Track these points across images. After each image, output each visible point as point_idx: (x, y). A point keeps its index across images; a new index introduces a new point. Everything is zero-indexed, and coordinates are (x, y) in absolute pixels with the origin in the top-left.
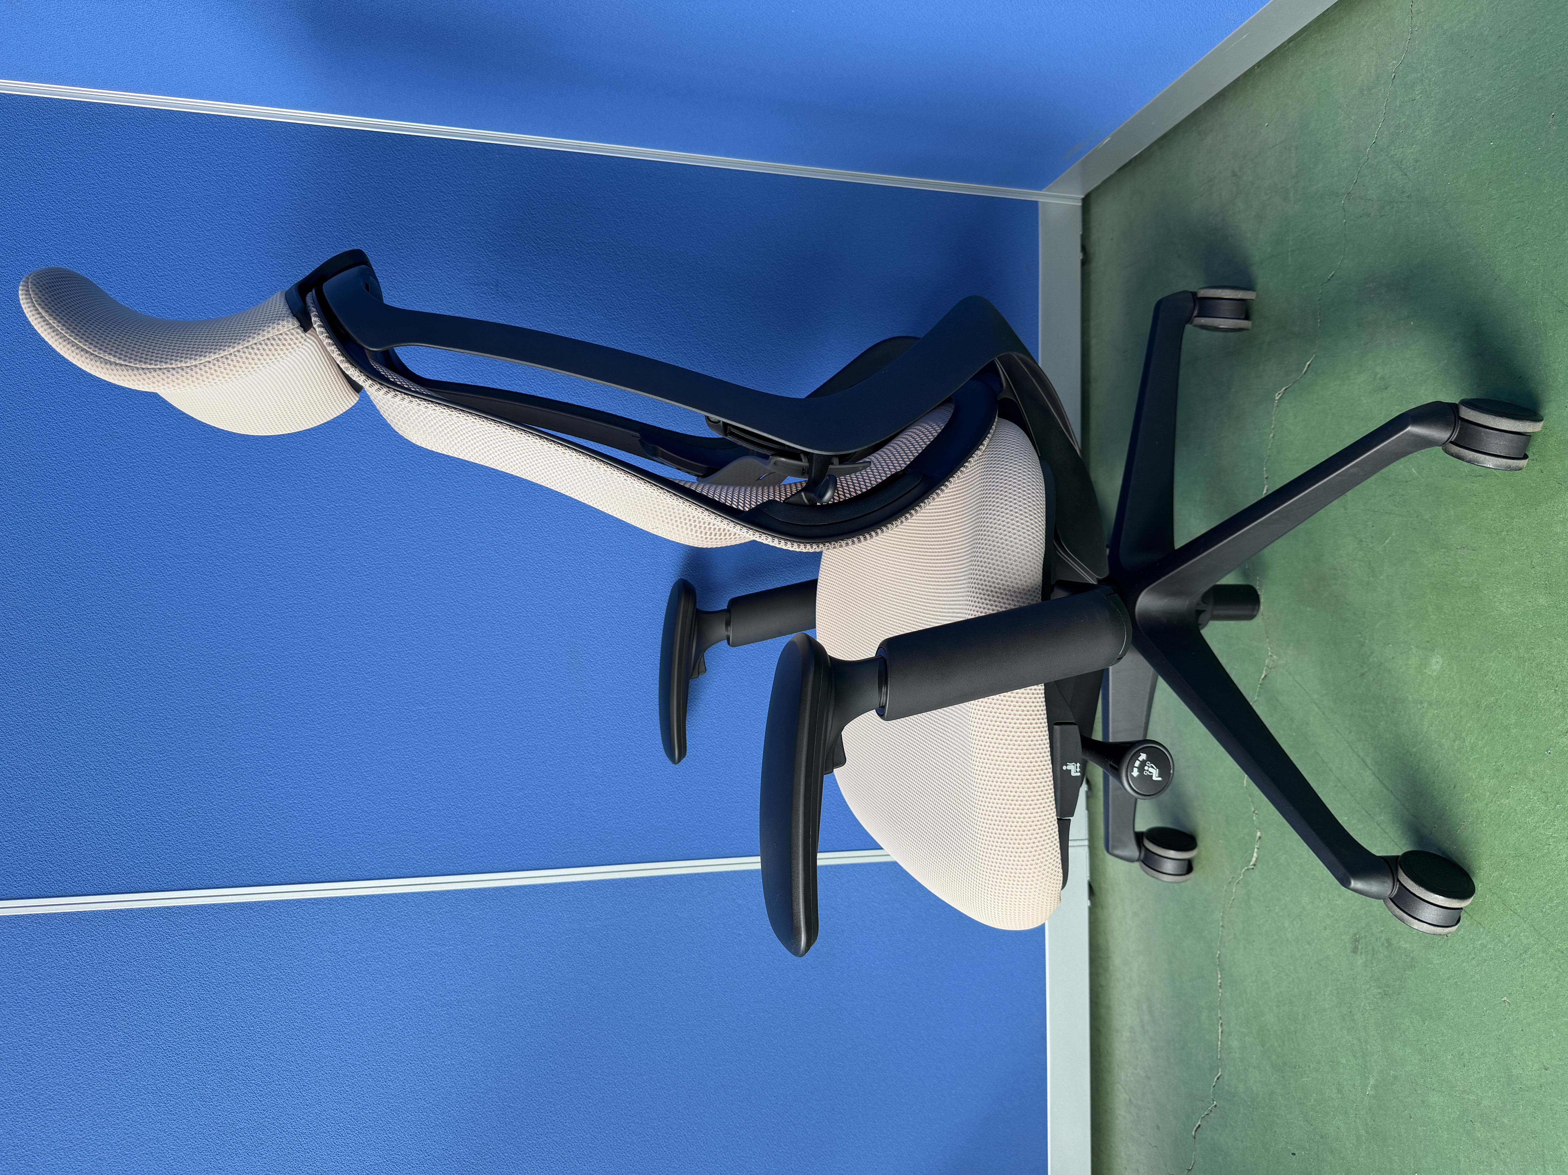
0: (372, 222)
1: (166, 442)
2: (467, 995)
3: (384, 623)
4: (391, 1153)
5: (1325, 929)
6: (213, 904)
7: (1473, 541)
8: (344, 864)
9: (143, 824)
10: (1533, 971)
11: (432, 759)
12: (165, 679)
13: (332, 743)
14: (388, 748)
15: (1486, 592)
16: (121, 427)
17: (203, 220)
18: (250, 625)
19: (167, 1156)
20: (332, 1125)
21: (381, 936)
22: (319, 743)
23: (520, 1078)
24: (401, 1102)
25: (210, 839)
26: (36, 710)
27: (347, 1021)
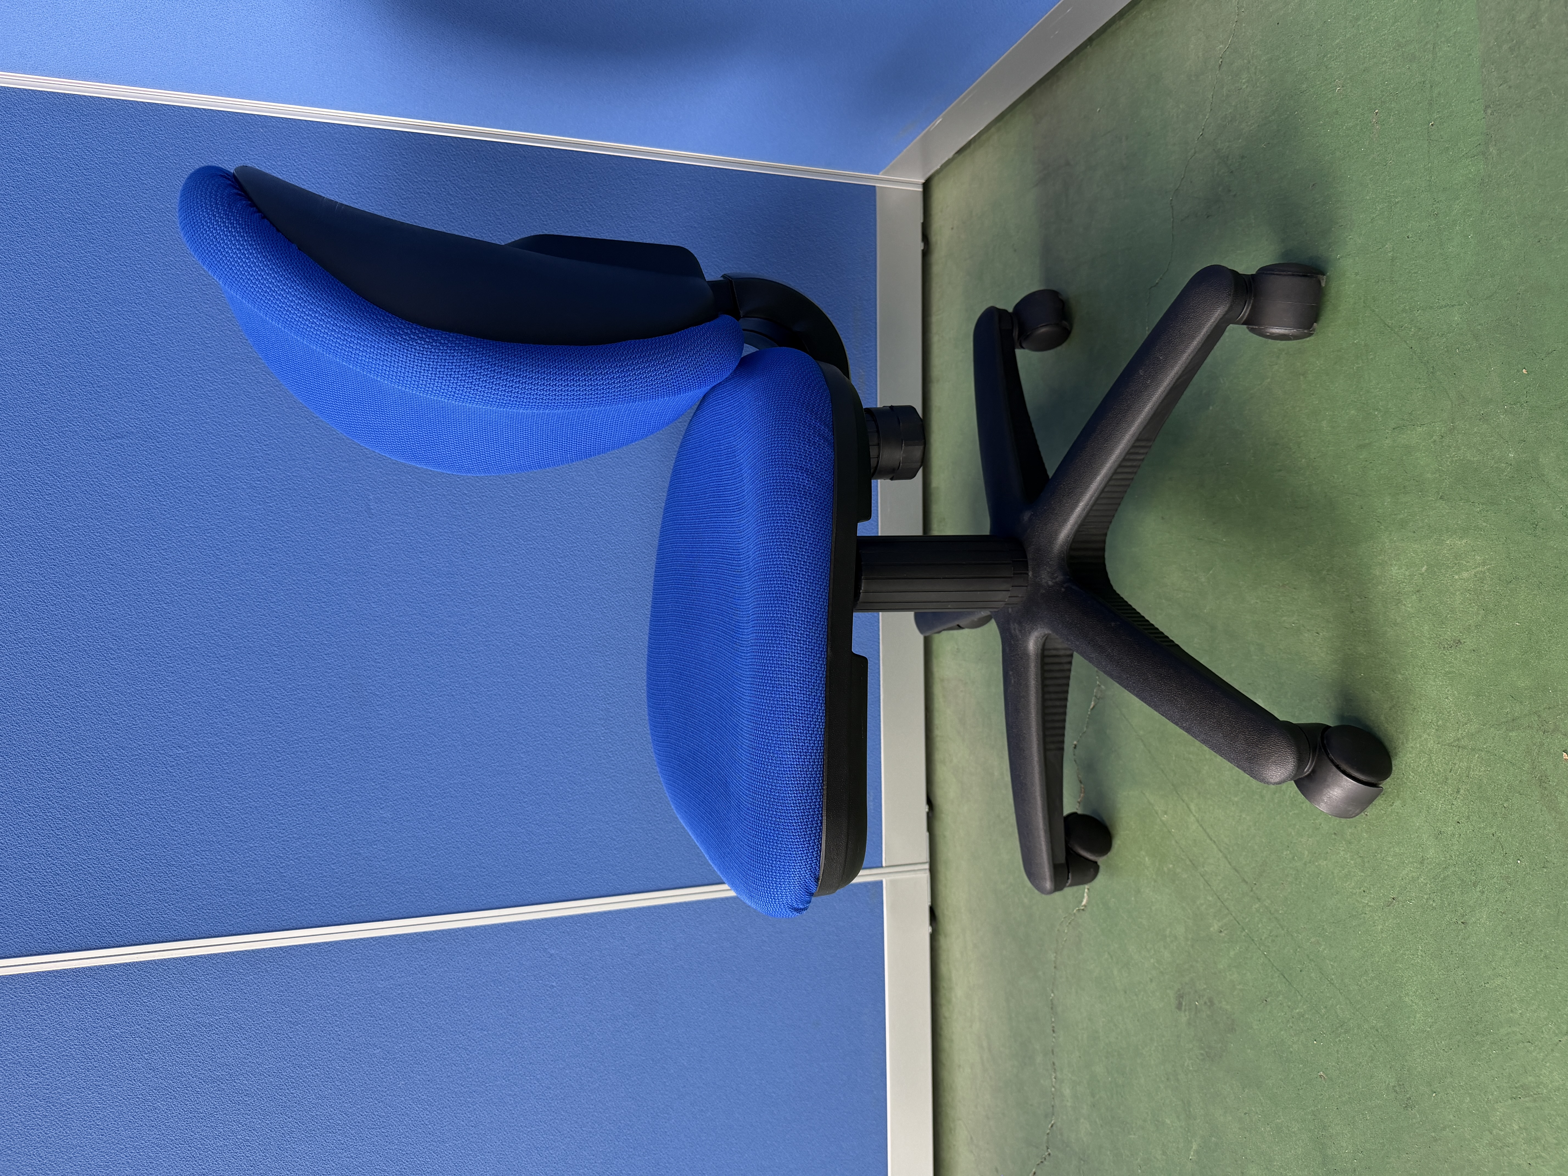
5: (1151, 980)
7: (1295, 578)
10: (1349, 1047)
15: (1306, 635)
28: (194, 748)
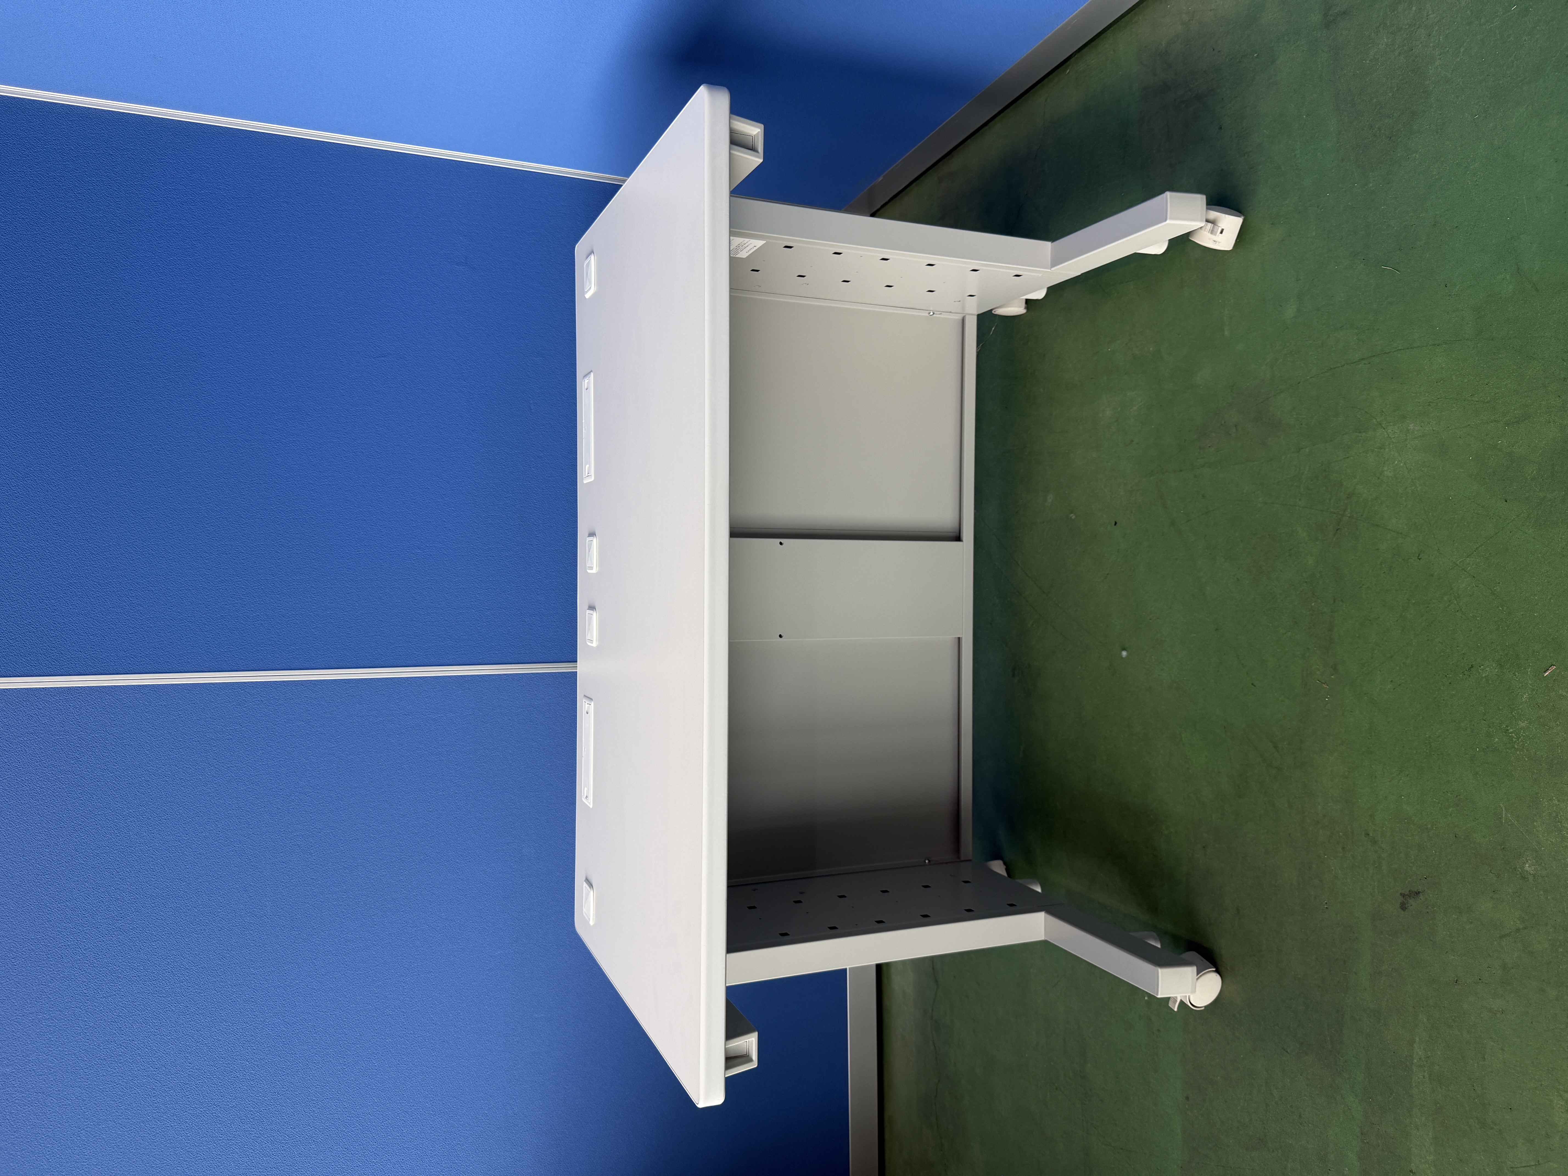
1: (237, 360)
4: (401, 854)
6: (276, 681)
8: (367, 656)
9: (226, 625)
13: (357, 573)
14: (396, 578)
16: (206, 349)
17: (261, 206)
19: (247, 853)
21: (393, 706)
22: (348, 573)
24: (407, 820)
25: (273, 636)
26: (149, 543)
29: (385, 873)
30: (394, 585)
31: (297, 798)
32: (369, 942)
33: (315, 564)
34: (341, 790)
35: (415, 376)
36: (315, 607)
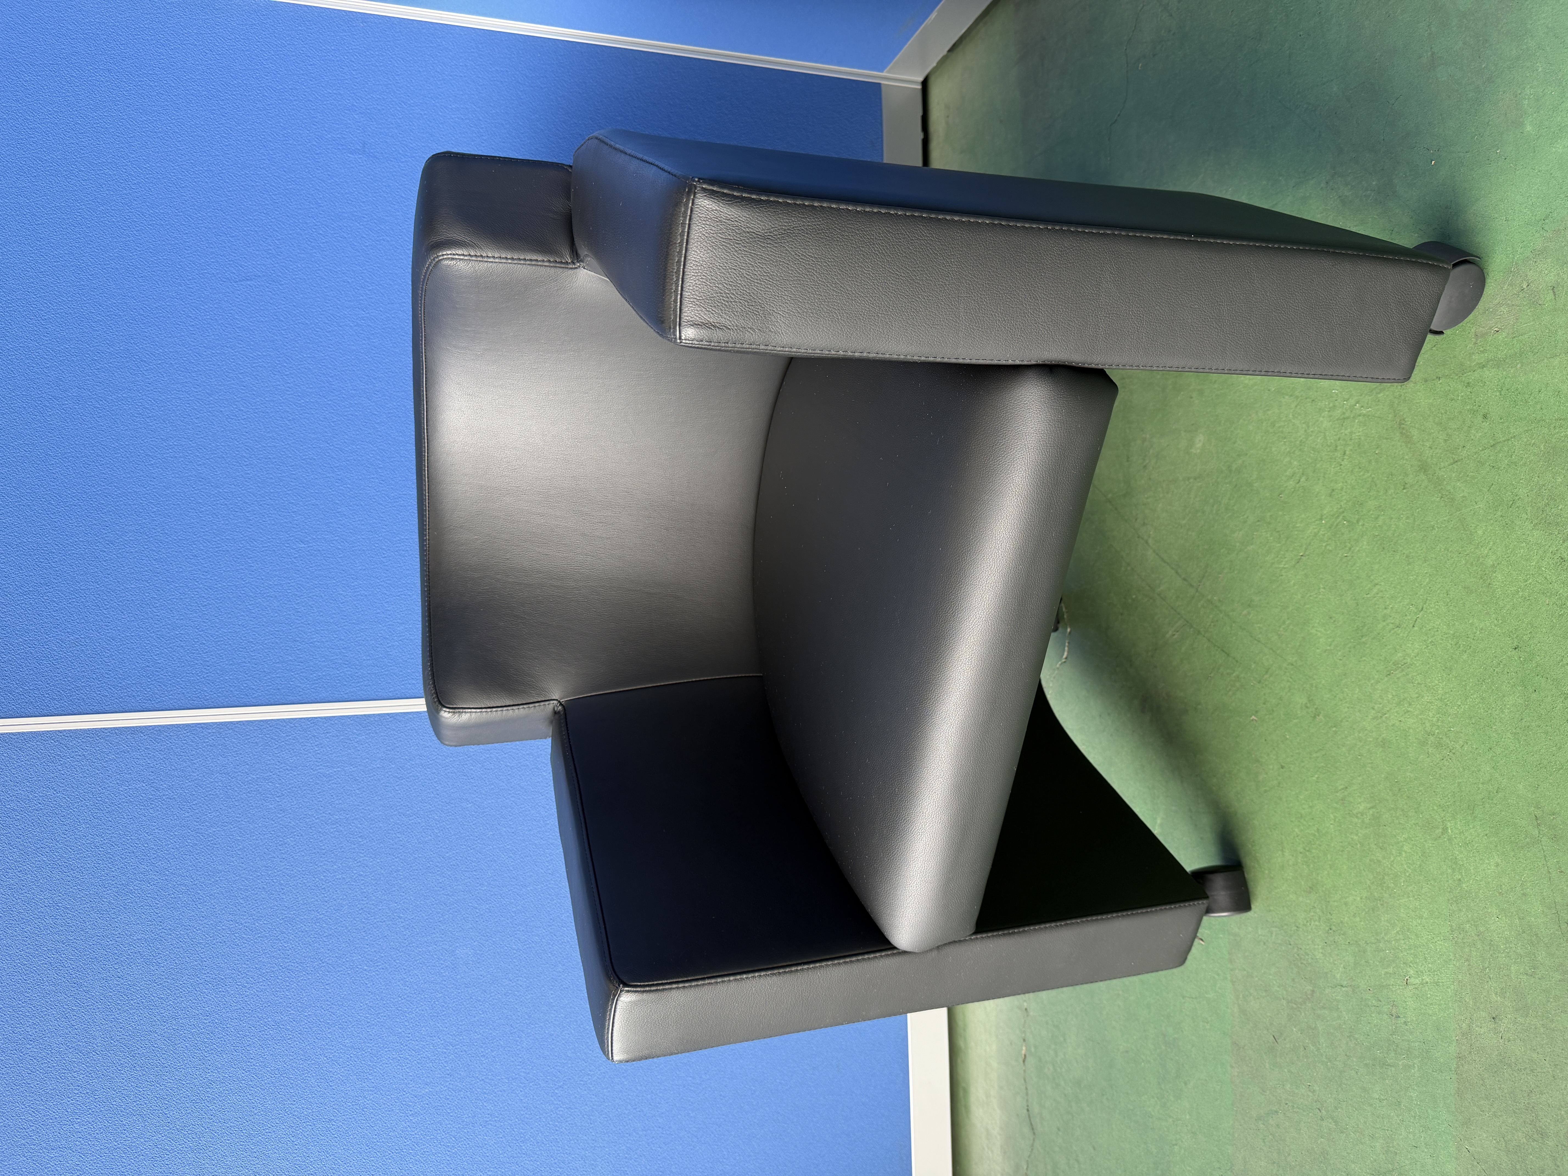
0: (240, 83)
1: (41, 288)
2: (356, 813)
3: (262, 465)
6: (104, 728)
8: (231, 691)
9: (31, 653)
11: (314, 594)
12: (48, 514)
13: (216, 578)
17: (72, 76)
18: (131, 464)
20: (228, 935)
21: (270, 758)
22: (203, 577)
23: (409, 891)
25: (98, 667)
27: (239, 838)
28: (314, 544)
29: (264, 987)
30: (268, 593)
31: (137, 888)
32: (243, 1082)
33: (157, 566)
34: (200, 875)
35: (294, 306)
36: (158, 626)
